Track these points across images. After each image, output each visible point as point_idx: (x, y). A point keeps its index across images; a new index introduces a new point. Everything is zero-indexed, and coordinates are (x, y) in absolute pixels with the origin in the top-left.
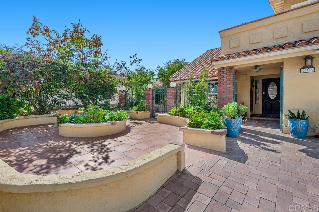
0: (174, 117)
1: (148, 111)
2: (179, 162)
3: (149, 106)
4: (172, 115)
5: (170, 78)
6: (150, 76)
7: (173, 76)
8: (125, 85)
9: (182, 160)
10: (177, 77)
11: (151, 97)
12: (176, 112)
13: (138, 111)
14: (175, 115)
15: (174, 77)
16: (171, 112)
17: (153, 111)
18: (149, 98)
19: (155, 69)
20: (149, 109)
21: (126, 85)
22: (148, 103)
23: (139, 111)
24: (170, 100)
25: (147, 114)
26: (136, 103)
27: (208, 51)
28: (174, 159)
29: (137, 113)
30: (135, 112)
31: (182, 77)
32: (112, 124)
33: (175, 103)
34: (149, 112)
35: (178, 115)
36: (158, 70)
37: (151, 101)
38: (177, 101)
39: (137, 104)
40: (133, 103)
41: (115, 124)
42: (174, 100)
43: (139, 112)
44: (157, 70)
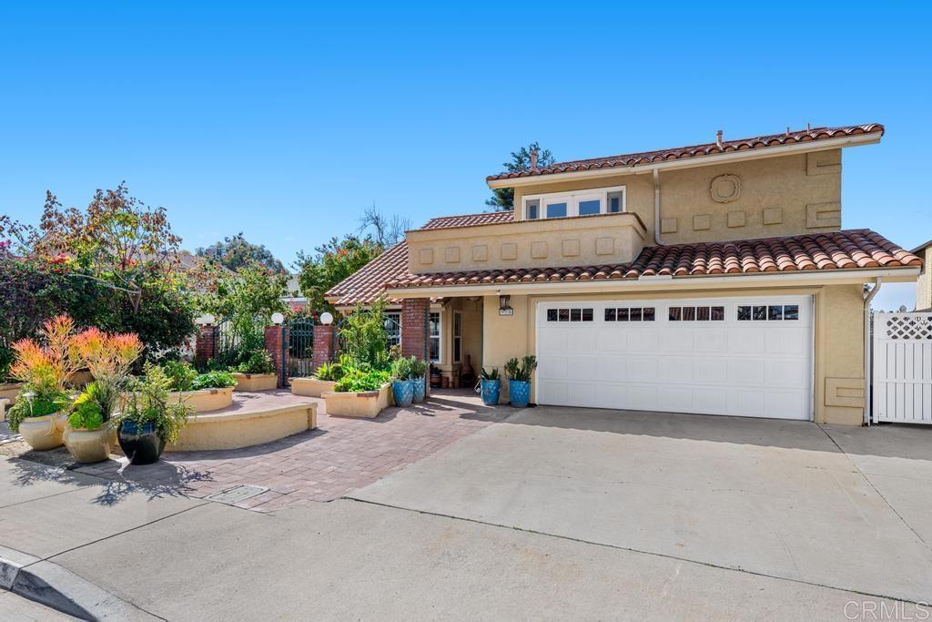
0: (324, 382)
1: (273, 374)
2: (310, 421)
3: (275, 362)
4: (322, 379)
5: (328, 295)
6: (278, 287)
7: (334, 290)
8: (211, 312)
9: (313, 419)
10: (343, 295)
11: (280, 343)
12: (328, 373)
13: (249, 373)
14: (325, 379)
15: (335, 295)
16: (319, 375)
17: (284, 373)
18: (275, 345)
19: (292, 263)
20: (275, 370)
21: (216, 310)
22: (272, 357)
23: (253, 373)
24: (320, 351)
25: (272, 379)
26: (243, 355)
27: (433, 220)
28: (304, 417)
29: (249, 378)
30: (244, 375)
31: (354, 297)
32: (213, 393)
33: (329, 356)
34: (276, 375)
35: (332, 380)
36: (300, 265)
37: (279, 350)
38: (333, 352)
39: (246, 358)
40: (236, 354)
41: (216, 392)
42: (327, 350)
43: (253, 376)
44: (295, 266)
